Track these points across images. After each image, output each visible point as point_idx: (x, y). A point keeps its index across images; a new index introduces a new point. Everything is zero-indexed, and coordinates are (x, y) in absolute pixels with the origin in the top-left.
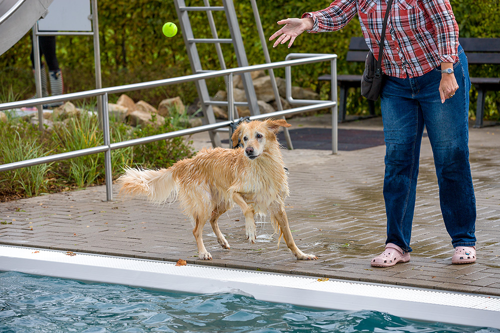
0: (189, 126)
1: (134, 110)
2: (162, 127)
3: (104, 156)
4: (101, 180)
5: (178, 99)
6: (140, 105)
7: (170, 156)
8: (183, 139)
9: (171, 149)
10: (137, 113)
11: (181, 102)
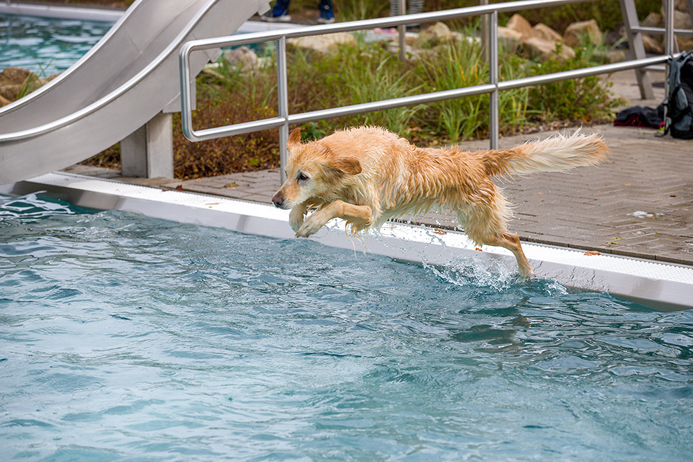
0: (606, 61)
1: (530, 37)
2: (571, 61)
3: (488, 100)
4: (482, 132)
5: (592, 23)
6: (539, 30)
7: (580, 102)
8: (598, 79)
9: (581, 93)
10: (536, 42)
11: (596, 28)
